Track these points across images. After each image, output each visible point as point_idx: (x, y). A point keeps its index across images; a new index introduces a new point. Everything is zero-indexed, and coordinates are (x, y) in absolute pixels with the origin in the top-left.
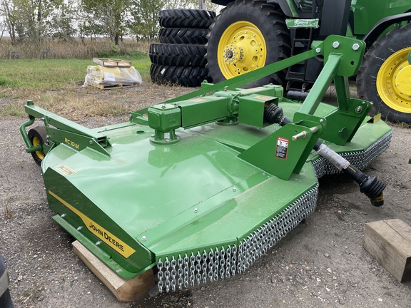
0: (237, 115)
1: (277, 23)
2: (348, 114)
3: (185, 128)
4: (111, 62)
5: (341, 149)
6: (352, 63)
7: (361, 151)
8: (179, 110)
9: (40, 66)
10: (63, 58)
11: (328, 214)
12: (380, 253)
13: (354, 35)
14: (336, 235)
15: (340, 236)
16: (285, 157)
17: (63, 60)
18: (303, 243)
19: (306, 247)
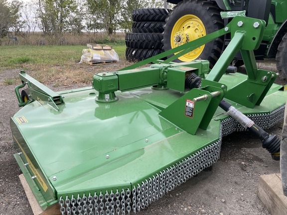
0: (166, 82)
1: (214, 15)
2: (256, 82)
3: (122, 91)
4: (98, 47)
5: (250, 111)
6: (254, 39)
7: (267, 113)
8: (116, 77)
9: (55, 50)
10: (73, 45)
11: (233, 165)
12: (269, 203)
13: (275, 23)
14: (236, 183)
15: (239, 185)
16: (192, 115)
17: (72, 46)
18: (206, 188)
19: (207, 192)
